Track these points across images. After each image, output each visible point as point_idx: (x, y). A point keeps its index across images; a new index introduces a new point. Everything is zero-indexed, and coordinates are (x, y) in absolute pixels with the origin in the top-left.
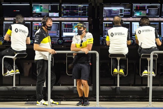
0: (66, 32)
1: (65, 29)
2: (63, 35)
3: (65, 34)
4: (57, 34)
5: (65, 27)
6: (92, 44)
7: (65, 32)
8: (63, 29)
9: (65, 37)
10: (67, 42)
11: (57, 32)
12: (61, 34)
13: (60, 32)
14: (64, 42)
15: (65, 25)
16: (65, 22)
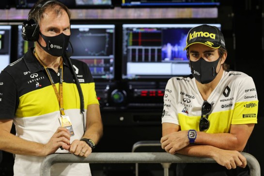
0: (140, 61)
1: (134, 51)
2: (126, 74)
3: (135, 69)
4: (107, 69)
5: (134, 44)
6: (253, 127)
7: (134, 60)
8: (128, 51)
9: (134, 80)
10: (141, 99)
11: (107, 61)
12: (120, 68)
13: (116, 59)
14: (130, 97)
15: (136, 35)
16: (135, 26)
